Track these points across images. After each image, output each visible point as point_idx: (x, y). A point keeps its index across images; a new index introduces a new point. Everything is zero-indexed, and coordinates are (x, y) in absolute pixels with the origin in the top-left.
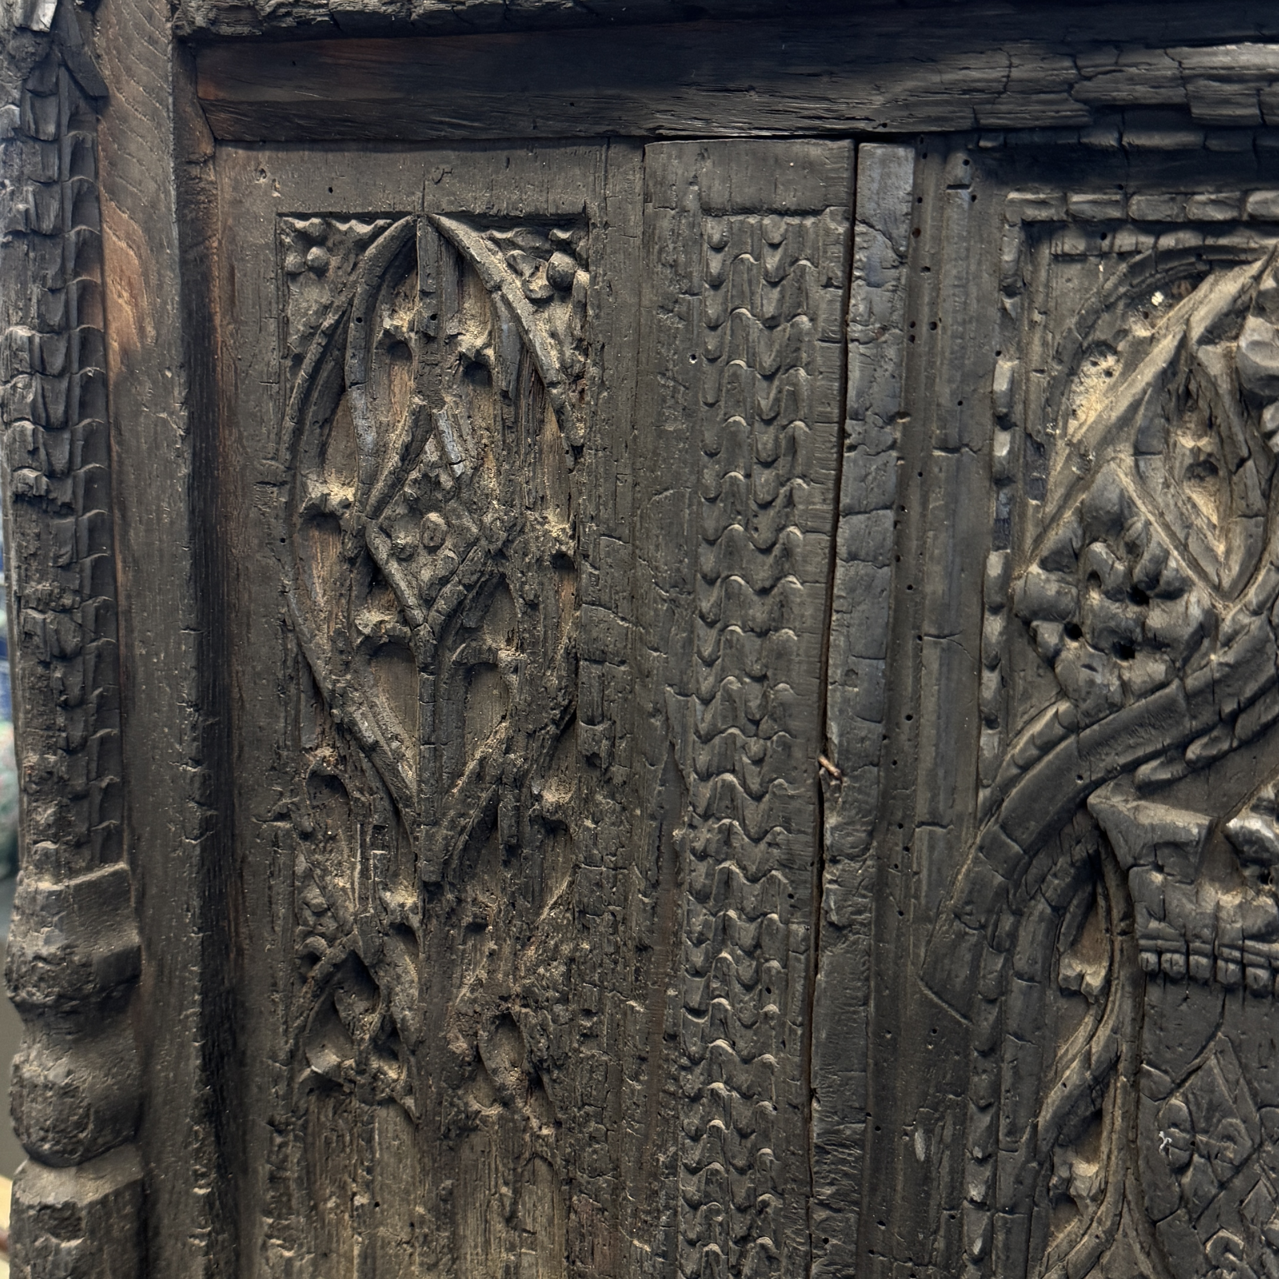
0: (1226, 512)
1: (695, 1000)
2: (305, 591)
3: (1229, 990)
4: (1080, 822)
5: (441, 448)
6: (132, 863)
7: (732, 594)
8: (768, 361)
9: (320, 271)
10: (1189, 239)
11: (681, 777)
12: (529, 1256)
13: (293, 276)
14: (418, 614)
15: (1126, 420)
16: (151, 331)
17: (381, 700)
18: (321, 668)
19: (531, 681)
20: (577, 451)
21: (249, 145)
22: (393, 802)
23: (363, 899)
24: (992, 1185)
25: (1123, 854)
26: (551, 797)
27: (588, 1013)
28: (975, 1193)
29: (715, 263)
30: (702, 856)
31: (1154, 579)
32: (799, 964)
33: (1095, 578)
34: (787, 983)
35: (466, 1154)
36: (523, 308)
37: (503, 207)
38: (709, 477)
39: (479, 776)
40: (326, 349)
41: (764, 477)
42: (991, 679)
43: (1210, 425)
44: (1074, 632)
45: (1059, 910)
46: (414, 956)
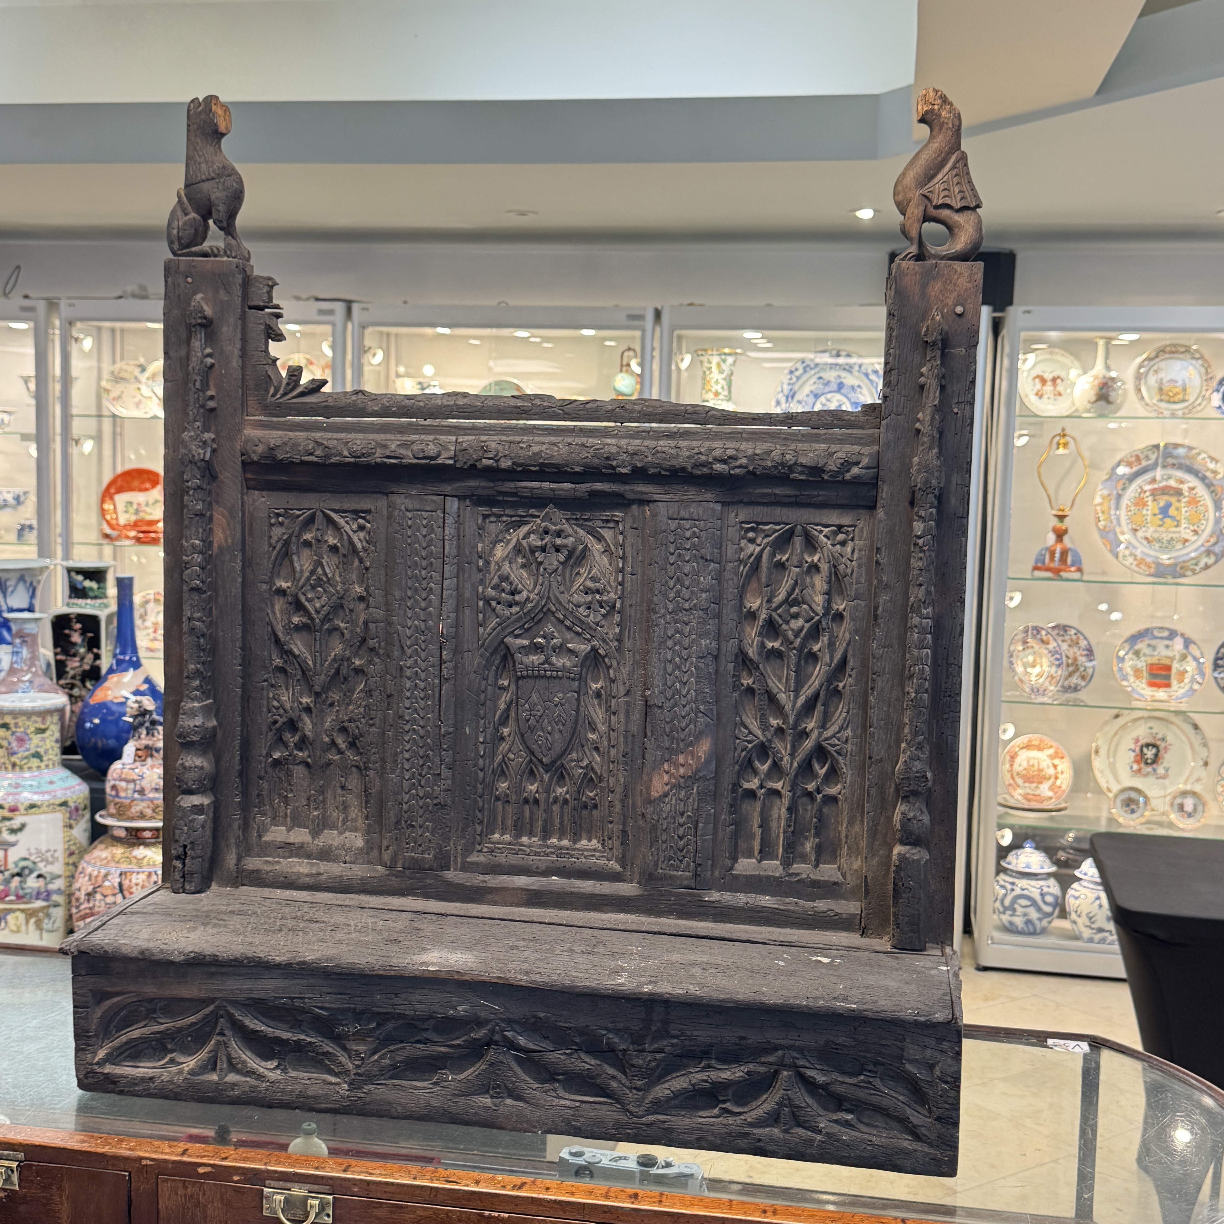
0: (529, 575)
1: (407, 706)
2: (274, 613)
3: (536, 677)
4: (502, 646)
5: (324, 570)
6: (214, 700)
7: (416, 601)
8: (424, 545)
9: (281, 524)
10: (518, 519)
11: (402, 648)
12: (349, 797)
13: (273, 525)
14: (315, 616)
15: (507, 556)
16: (230, 540)
17: (299, 643)
18: (280, 635)
19: (351, 631)
20: (367, 569)
21: (259, 490)
22: (303, 672)
23: (293, 702)
24: (485, 738)
25: (513, 651)
26: (357, 662)
27: (372, 719)
28: (481, 740)
29: (410, 522)
30: (409, 668)
31: (516, 589)
32: (437, 689)
33: (503, 590)
34: (434, 696)
35: (328, 772)
36: (351, 533)
37: (345, 508)
38: (409, 573)
39: (334, 660)
40: (284, 545)
41: (423, 572)
42: (481, 615)
43: (524, 557)
44: (499, 603)
45: (498, 668)
46: (310, 717)
